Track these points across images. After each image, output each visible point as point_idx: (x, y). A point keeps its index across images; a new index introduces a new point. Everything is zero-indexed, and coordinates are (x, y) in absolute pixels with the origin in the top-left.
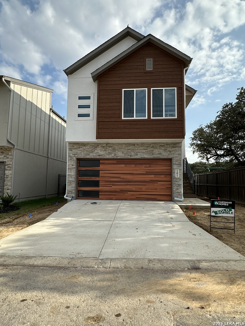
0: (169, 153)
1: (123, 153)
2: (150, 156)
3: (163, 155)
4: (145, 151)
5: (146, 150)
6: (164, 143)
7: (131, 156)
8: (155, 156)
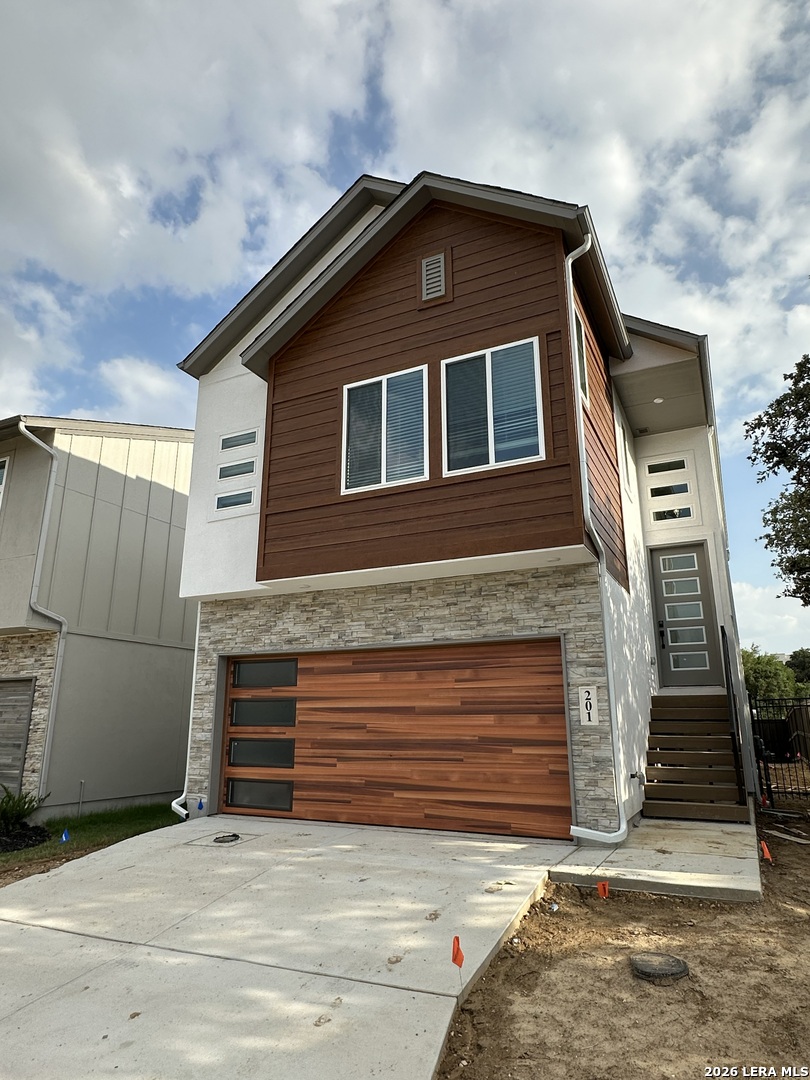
0: (545, 612)
1: (367, 626)
2: (469, 632)
3: (521, 623)
4: (447, 612)
5: (453, 608)
6: (522, 573)
7: (397, 636)
8: (490, 632)
